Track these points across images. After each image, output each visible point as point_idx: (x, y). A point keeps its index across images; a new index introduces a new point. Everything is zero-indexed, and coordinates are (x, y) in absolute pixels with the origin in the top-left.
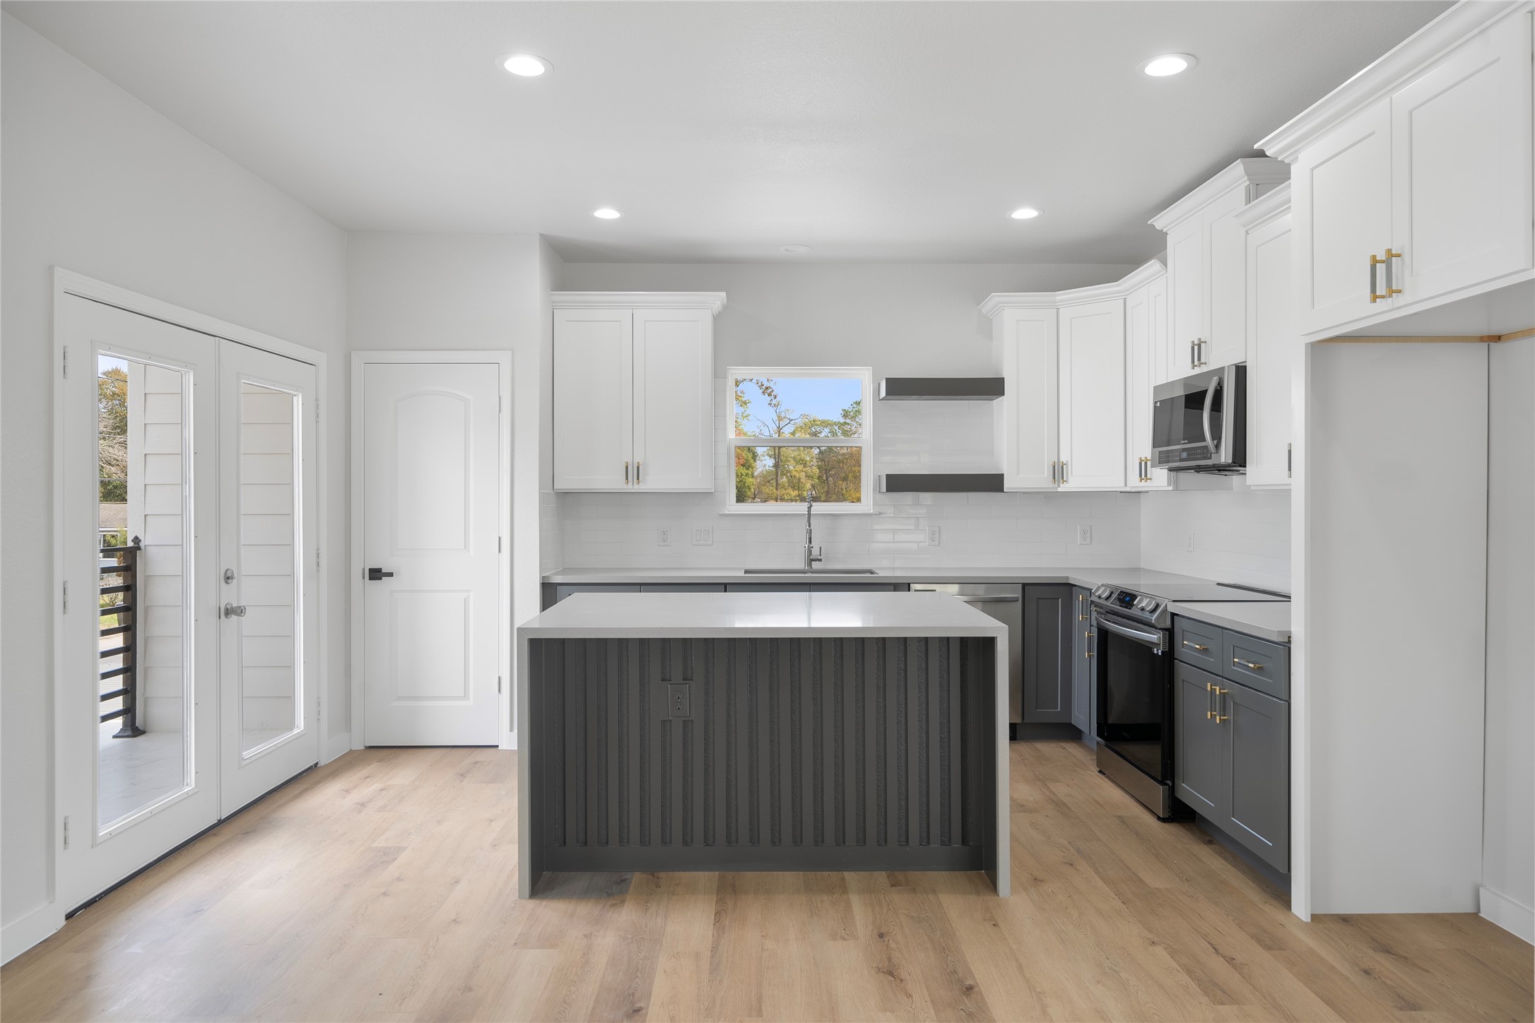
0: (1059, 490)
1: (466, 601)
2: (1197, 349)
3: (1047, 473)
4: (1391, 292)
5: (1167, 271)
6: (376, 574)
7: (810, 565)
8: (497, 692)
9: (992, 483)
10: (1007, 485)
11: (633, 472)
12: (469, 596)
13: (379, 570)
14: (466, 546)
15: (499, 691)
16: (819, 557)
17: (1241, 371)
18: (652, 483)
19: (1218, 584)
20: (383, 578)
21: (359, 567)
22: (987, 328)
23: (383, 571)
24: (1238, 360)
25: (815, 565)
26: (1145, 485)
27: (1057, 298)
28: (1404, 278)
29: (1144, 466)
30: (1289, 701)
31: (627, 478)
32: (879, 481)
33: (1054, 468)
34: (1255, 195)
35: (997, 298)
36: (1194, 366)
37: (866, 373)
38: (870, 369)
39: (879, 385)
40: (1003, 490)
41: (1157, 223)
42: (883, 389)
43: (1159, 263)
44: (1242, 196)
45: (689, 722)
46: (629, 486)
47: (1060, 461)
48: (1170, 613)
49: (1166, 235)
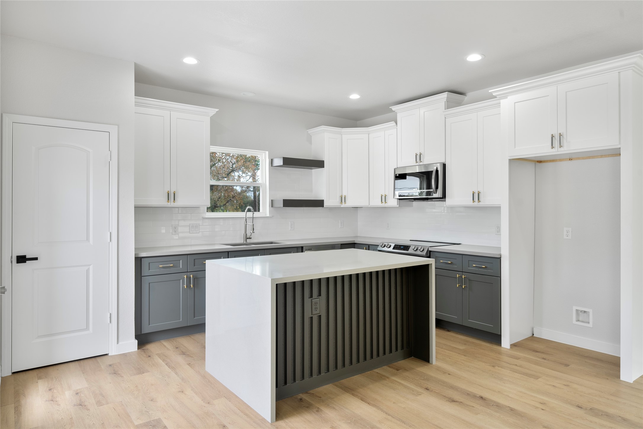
0: (342, 206)
1: (88, 271)
2: (419, 157)
3: (338, 200)
4: (561, 146)
5: (397, 126)
6: (22, 259)
7: (246, 241)
8: (109, 322)
9: (319, 203)
10: (325, 204)
11: (171, 196)
12: (89, 269)
13: (24, 257)
14: (88, 239)
15: (110, 322)
16: (250, 237)
17: (444, 166)
18: (181, 202)
19: (410, 240)
20: (27, 262)
21: (8, 256)
22: (309, 139)
23: (27, 257)
24: (444, 161)
25: (248, 241)
26: (384, 205)
27: (343, 131)
28: (565, 143)
29: (383, 198)
30: (500, 277)
31: (168, 199)
32: (272, 203)
33: (342, 197)
34: (449, 105)
35: (323, 128)
36: (417, 162)
37: (264, 154)
38: (267, 152)
39: (272, 160)
40: (323, 206)
41: (394, 108)
42: (278, 162)
43: (394, 124)
44: (442, 105)
45: (320, 316)
46: (169, 204)
47: (344, 195)
48: (430, 251)
49: (396, 113)
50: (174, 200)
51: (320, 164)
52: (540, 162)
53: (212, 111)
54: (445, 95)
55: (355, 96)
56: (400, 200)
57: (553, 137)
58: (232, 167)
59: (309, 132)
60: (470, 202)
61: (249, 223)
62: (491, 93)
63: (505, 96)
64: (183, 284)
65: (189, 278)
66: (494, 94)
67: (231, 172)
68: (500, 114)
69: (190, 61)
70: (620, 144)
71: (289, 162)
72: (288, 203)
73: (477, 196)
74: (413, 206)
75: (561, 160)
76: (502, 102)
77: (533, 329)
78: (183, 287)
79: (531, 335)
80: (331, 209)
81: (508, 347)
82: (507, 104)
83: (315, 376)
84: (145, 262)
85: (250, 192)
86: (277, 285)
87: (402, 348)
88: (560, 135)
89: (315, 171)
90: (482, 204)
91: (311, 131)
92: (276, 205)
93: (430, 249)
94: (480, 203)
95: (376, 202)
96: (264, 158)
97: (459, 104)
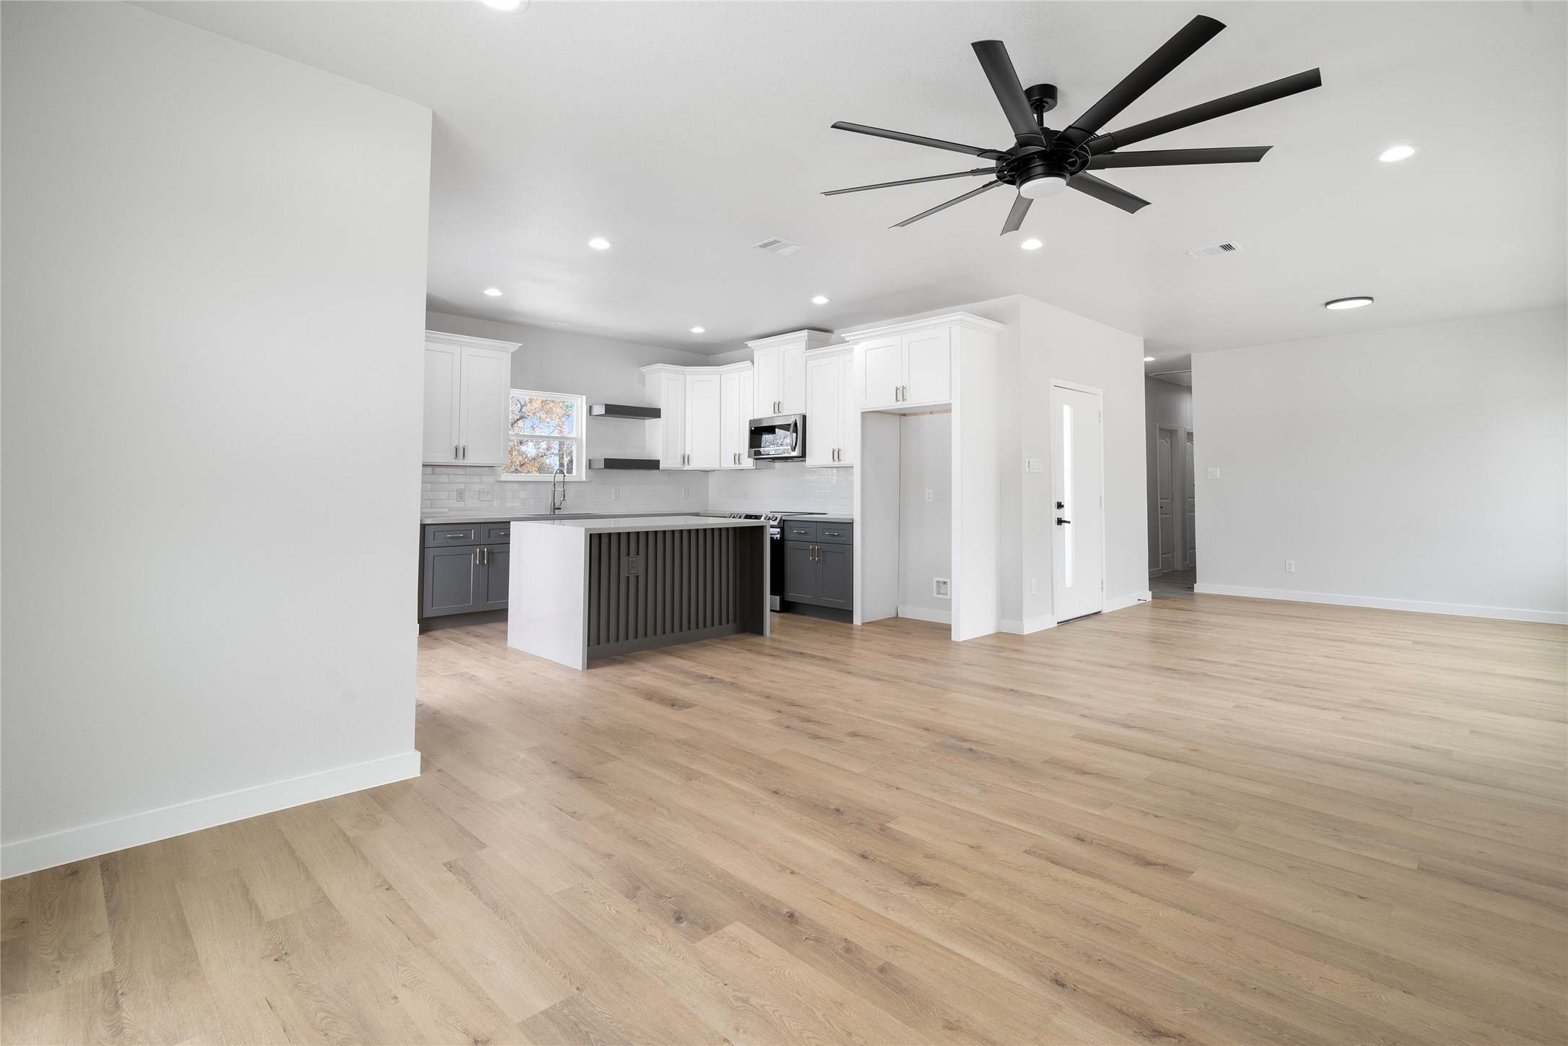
0: (684, 469)
2: (777, 406)
3: (680, 460)
4: (904, 400)
5: (754, 367)
7: (554, 512)
9: (653, 465)
10: (662, 466)
16: (560, 507)
17: (804, 417)
18: (471, 459)
22: (642, 380)
24: (803, 412)
26: (737, 467)
27: (687, 370)
28: (907, 396)
29: (737, 457)
30: (853, 545)
31: (456, 456)
32: (590, 463)
33: (684, 457)
34: (811, 345)
35: (659, 366)
36: (775, 413)
37: (579, 399)
38: (584, 397)
39: (590, 407)
40: (659, 469)
41: (750, 344)
42: (599, 410)
43: (750, 364)
44: (803, 344)
45: (638, 576)
46: (457, 461)
47: (687, 454)
48: (784, 521)
49: (753, 350)
50: (464, 456)
51: (655, 413)
52: (904, 415)
53: (514, 346)
54: (805, 333)
55: (698, 330)
56: (758, 461)
57: (897, 389)
58: (521, 411)
59: (642, 371)
60: (830, 462)
61: (559, 489)
62: (844, 338)
63: (857, 342)
64: (475, 559)
65: (482, 553)
66: (846, 339)
67: (518, 420)
68: (853, 360)
69: (493, 292)
70: (951, 399)
71: (613, 410)
72: (611, 464)
73: (837, 454)
74: (774, 468)
75: (923, 413)
76: (856, 348)
77: (897, 608)
78: (475, 563)
79: (895, 616)
80: (670, 472)
81: (859, 624)
82: (859, 349)
83: (631, 639)
84: (429, 530)
85: (553, 457)
86: (591, 535)
87: (735, 621)
88: (903, 388)
89: (649, 422)
90: (842, 464)
91: (644, 370)
92: (595, 466)
93: (783, 519)
94: (841, 463)
95: (729, 464)
96: (579, 404)
97: (826, 344)
